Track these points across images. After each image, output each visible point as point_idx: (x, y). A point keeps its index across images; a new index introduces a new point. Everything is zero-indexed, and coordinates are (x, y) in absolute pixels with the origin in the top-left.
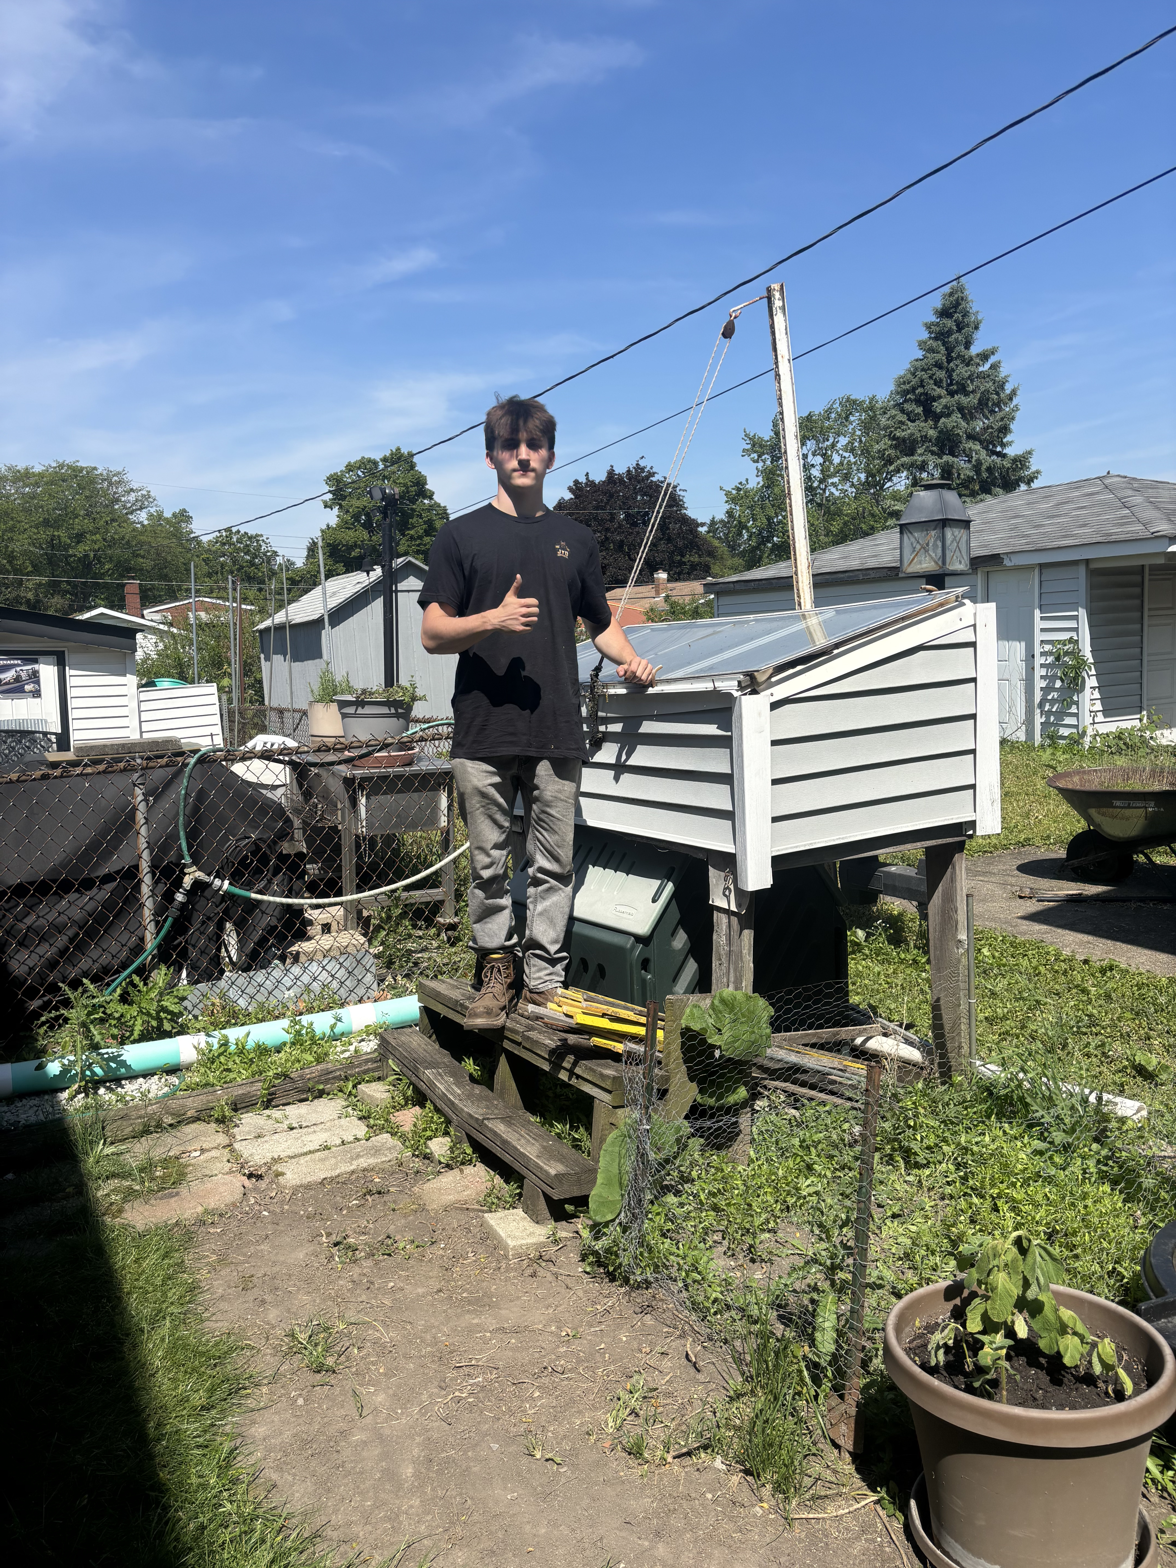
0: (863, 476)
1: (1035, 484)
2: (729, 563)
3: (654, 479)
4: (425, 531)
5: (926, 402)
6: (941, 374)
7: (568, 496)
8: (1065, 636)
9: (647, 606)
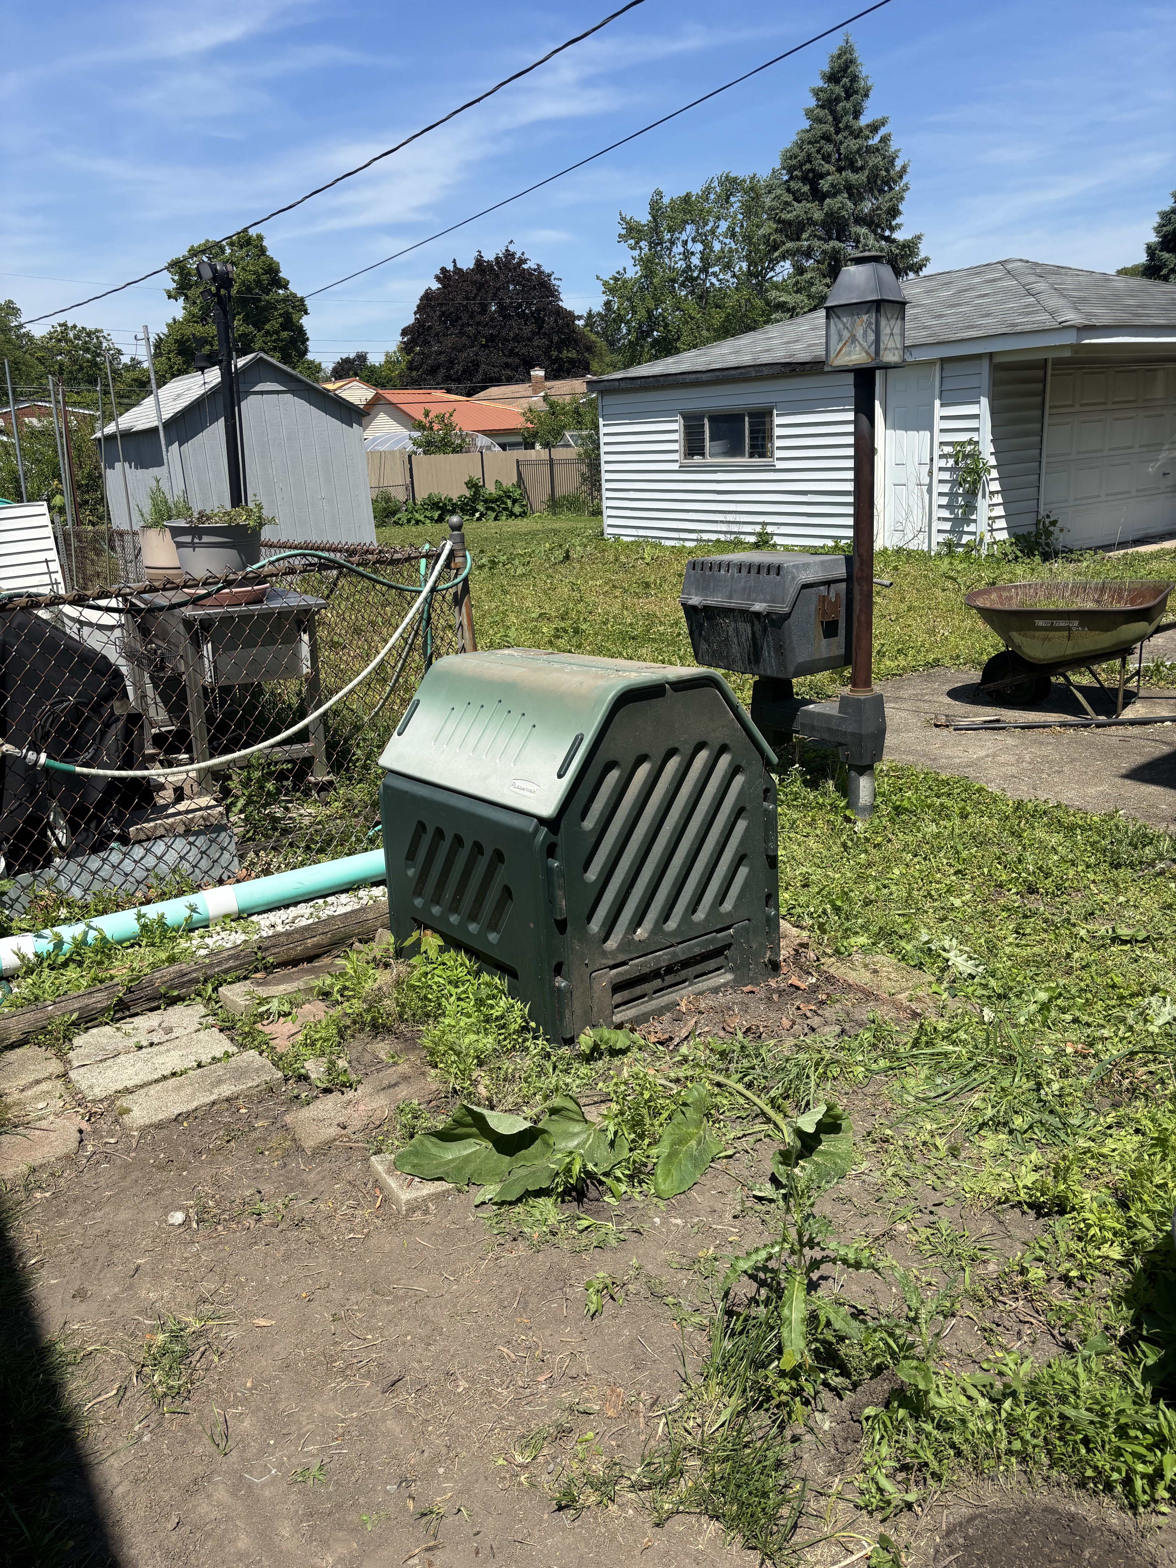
0: (745, 265)
1: (925, 272)
2: (607, 359)
3: (525, 266)
4: (281, 325)
5: (813, 178)
6: (829, 148)
7: (435, 286)
8: (964, 437)
9: (526, 406)
